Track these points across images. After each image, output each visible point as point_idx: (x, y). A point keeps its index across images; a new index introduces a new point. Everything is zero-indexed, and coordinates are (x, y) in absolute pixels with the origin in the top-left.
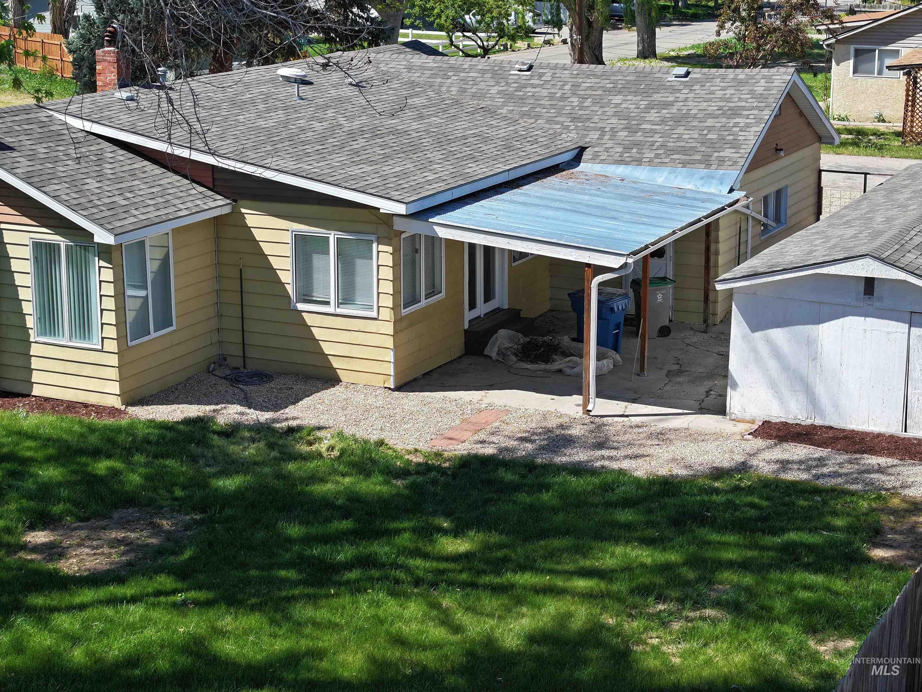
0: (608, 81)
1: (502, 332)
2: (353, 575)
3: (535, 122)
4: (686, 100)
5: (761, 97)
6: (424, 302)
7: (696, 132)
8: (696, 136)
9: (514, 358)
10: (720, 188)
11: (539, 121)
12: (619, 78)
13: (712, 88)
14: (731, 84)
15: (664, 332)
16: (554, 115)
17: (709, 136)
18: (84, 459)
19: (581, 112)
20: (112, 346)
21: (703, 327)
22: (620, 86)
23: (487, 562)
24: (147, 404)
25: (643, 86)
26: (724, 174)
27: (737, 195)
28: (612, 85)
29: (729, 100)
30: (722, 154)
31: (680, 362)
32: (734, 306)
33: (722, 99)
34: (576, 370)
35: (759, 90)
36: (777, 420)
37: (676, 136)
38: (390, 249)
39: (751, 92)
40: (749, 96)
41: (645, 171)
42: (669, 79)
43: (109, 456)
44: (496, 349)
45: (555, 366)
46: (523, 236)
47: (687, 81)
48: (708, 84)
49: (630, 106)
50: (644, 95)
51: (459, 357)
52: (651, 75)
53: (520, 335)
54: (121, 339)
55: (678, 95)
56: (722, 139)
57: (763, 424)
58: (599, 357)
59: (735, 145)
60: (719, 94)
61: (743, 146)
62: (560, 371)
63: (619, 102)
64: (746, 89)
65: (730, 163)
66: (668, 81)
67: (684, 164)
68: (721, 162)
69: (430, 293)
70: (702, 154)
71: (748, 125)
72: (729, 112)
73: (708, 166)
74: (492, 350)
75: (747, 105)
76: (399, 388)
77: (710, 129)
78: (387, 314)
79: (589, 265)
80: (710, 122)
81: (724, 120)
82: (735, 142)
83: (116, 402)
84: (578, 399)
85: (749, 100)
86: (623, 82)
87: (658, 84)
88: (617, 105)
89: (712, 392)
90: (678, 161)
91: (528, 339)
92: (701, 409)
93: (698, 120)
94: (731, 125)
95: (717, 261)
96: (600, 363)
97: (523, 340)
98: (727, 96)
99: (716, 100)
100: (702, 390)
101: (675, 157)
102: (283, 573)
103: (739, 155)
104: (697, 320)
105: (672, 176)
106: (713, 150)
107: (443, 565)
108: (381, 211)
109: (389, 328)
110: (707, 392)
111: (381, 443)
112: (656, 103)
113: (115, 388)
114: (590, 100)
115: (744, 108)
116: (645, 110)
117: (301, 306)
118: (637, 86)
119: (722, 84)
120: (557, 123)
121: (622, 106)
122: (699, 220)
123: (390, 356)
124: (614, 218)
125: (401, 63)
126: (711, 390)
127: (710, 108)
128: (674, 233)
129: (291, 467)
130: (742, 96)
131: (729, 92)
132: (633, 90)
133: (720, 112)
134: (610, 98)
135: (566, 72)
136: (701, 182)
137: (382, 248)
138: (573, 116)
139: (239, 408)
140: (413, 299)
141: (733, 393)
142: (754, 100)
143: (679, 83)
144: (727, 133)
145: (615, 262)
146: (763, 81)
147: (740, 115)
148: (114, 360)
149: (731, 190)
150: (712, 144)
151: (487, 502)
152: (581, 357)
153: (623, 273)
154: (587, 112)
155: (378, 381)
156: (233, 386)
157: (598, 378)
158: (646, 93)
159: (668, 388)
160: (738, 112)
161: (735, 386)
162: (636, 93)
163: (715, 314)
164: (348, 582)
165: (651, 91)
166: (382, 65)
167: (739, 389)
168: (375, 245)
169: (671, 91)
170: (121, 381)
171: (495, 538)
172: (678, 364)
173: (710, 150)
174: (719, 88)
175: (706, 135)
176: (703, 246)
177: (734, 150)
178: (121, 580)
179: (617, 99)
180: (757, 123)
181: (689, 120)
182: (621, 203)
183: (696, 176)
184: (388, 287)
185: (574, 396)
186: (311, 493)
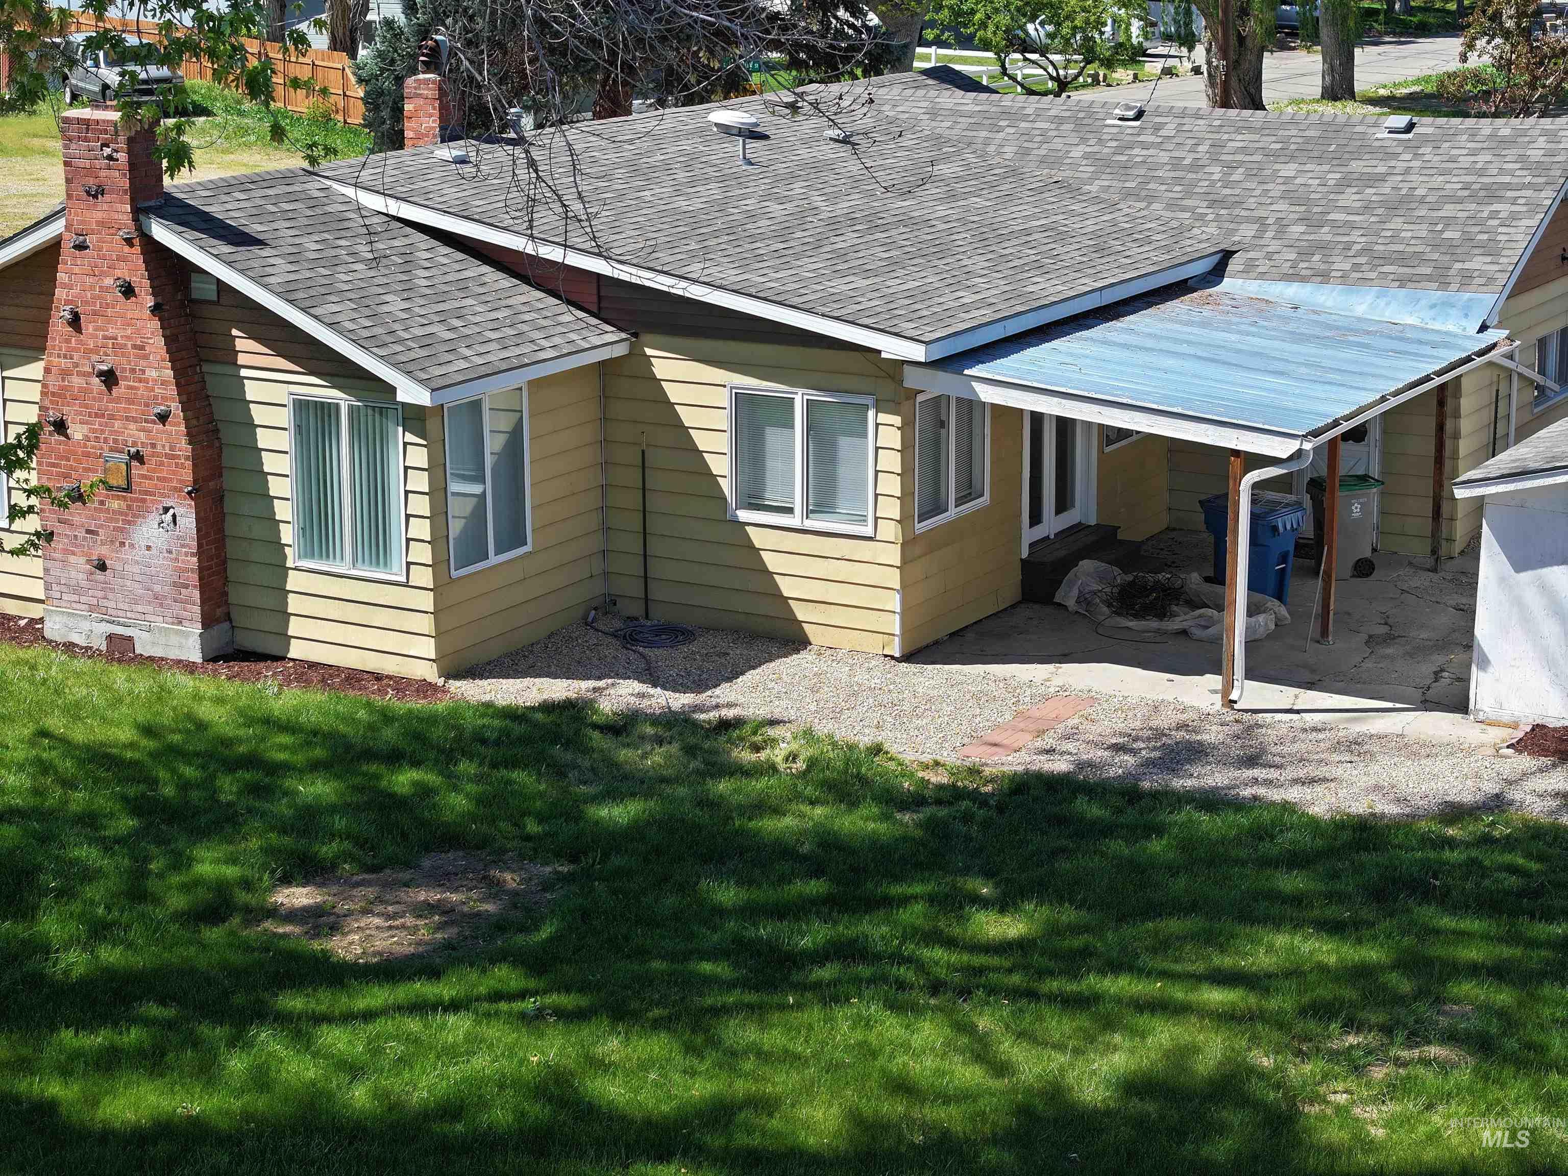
0: (1274, 139)
1: (1086, 565)
2: (826, 973)
3: (1147, 207)
4: (1407, 171)
5: (1539, 168)
6: (953, 512)
7: (1425, 226)
8: (1424, 234)
9: (1105, 609)
10: (1464, 323)
11: (1155, 206)
12: (1294, 132)
13: (1454, 152)
14: (1485, 145)
15: (1364, 568)
16: (1180, 195)
17: (1446, 235)
18: (373, 768)
19: (1227, 191)
20: (422, 576)
21: (1430, 562)
22: (1293, 147)
23: (1055, 955)
24: (482, 677)
25: (1333, 148)
26: (1470, 300)
27: (1494, 335)
28: (1279, 146)
29: (1481, 173)
30: (1467, 265)
31: (1390, 621)
32: (1485, 528)
33: (1468, 171)
34: (1211, 631)
35: (1535, 154)
36: (1559, 724)
37: (1389, 233)
38: (897, 420)
39: (1522, 159)
40: (1518, 166)
41: (1334, 294)
42: (1379, 136)
43: (416, 763)
44: (1075, 592)
45: (1175, 624)
46: (1125, 401)
47: (1409, 140)
48: (1447, 145)
49: (1310, 182)
50: (1335, 162)
51: (1013, 606)
52: (1347, 129)
53: (1116, 570)
54: (438, 565)
55: (1393, 163)
56: (1468, 239)
57: (1533, 730)
58: (1252, 610)
59: (1491, 250)
60: (1465, 161)
61: (1504, 253)
62: (1184, 633)
63: (1292, 174)
64: (1511, 153)
65: (1482, 281)
66: (1377, 139)
67: (1403, 282)
68: (1466, 279)
69: (965, 496)
70: (1433, 264)
71: (1514, 216)
72: (1482, 193)
73: (1444, 285)
74: (1068, 595)
75: (1515, 180)
76: (909, 657)
77: (1449, 222)
78: (890, 531)
79: (1236, 453)
80: (1449, 210)
81: (1473, 206)
82: (1492, 244)
83: (429, 673)
84: (1214, 681)
85: (1518, 173)
86: (1300, 140)
87: (1359, 143)
88: (1288, 180)
89: (1445, 674)
90: (1392, 277)
91: (1130, 578)
92: (1425, 701)
93: (1427, 206)
94: (1485, 214)
95: (1456, 451)
96: (1253, 619)
97: (1122, 578)
98: (1479, 166)
99: (1461, 171)
100: (1426, 669)
101: (1386, 269)
102: (707, 967)
103: (1496, 267)
104: (1420, 549)
105: (1382, 302)
106: (1454, 257)
107: (979, 960)
108: (884, 355)
109: (894, 555)
110: (1436, 673)
111: (877, 750)
112: (1355, 176)
113: (428, 648)
114: (1241, 170)
115: (1508, 187)
116: (1336, 189)
117: (744, 515)
118: (1324, 148)
119: (1469, 145)
120: (1184, 209)
121: (1298, 181)
122: (1427, 379)
123: (894, 602)
124: (1281, 374)
125: (919, 105)
126: (1442, 670)
127: (1448, 186)
128: (1383, 399)
129: (723, 786)
130: (1506, 166)
131: (1483, 158)
132: (1316, 154)
133: (1466, 193)
134: (1277, 166)
135: (1201, 122)
136: (1432, 313)
137: (883, 418)
138: (1211, 197)
139: (635, 686)
140: (935, 507)
141: (1481, 674)
142: (1525, 173)
143: (1395, 143)
144: (1477, 229)
145: (1282, 449)
146: (1542, 139)
147: (1500, 199)
148: (426, 601)
149: (1483, 328)
150: (1451, 248)
151: (1054, 854)
152: (1220, 608)
153: (1294, 467)
154: (1237, 191)
155: (874, 644)
156: (627, 649)
157: (1250, 645)
158: (1339, 160)
159: (1368, 664)
160: (1498, 194)
161: (1484, 663)
162: (1320, 160)
163: (1450, 540)
164: (817, 986)
165: (1346, 156)
166: (886, 108)
167: (1491, 669)
168: (871, 414)
169: (1381, 156)
170: (439, 635)
171: (1069, 915)
172: (1386, 624)
173: (1448, 257)
174: (1465, 152)
175: (1442, 232)
176: (1432, 423)
177: (1489, 259)
178: (434, 973)
179: (1289, 170)
180: (1532, 213)
181: (1413, 205)
182: (1295, 347)
183: (1423, 302)
184: (892, 485)
185: (1208, 676)
186: (757, 833)
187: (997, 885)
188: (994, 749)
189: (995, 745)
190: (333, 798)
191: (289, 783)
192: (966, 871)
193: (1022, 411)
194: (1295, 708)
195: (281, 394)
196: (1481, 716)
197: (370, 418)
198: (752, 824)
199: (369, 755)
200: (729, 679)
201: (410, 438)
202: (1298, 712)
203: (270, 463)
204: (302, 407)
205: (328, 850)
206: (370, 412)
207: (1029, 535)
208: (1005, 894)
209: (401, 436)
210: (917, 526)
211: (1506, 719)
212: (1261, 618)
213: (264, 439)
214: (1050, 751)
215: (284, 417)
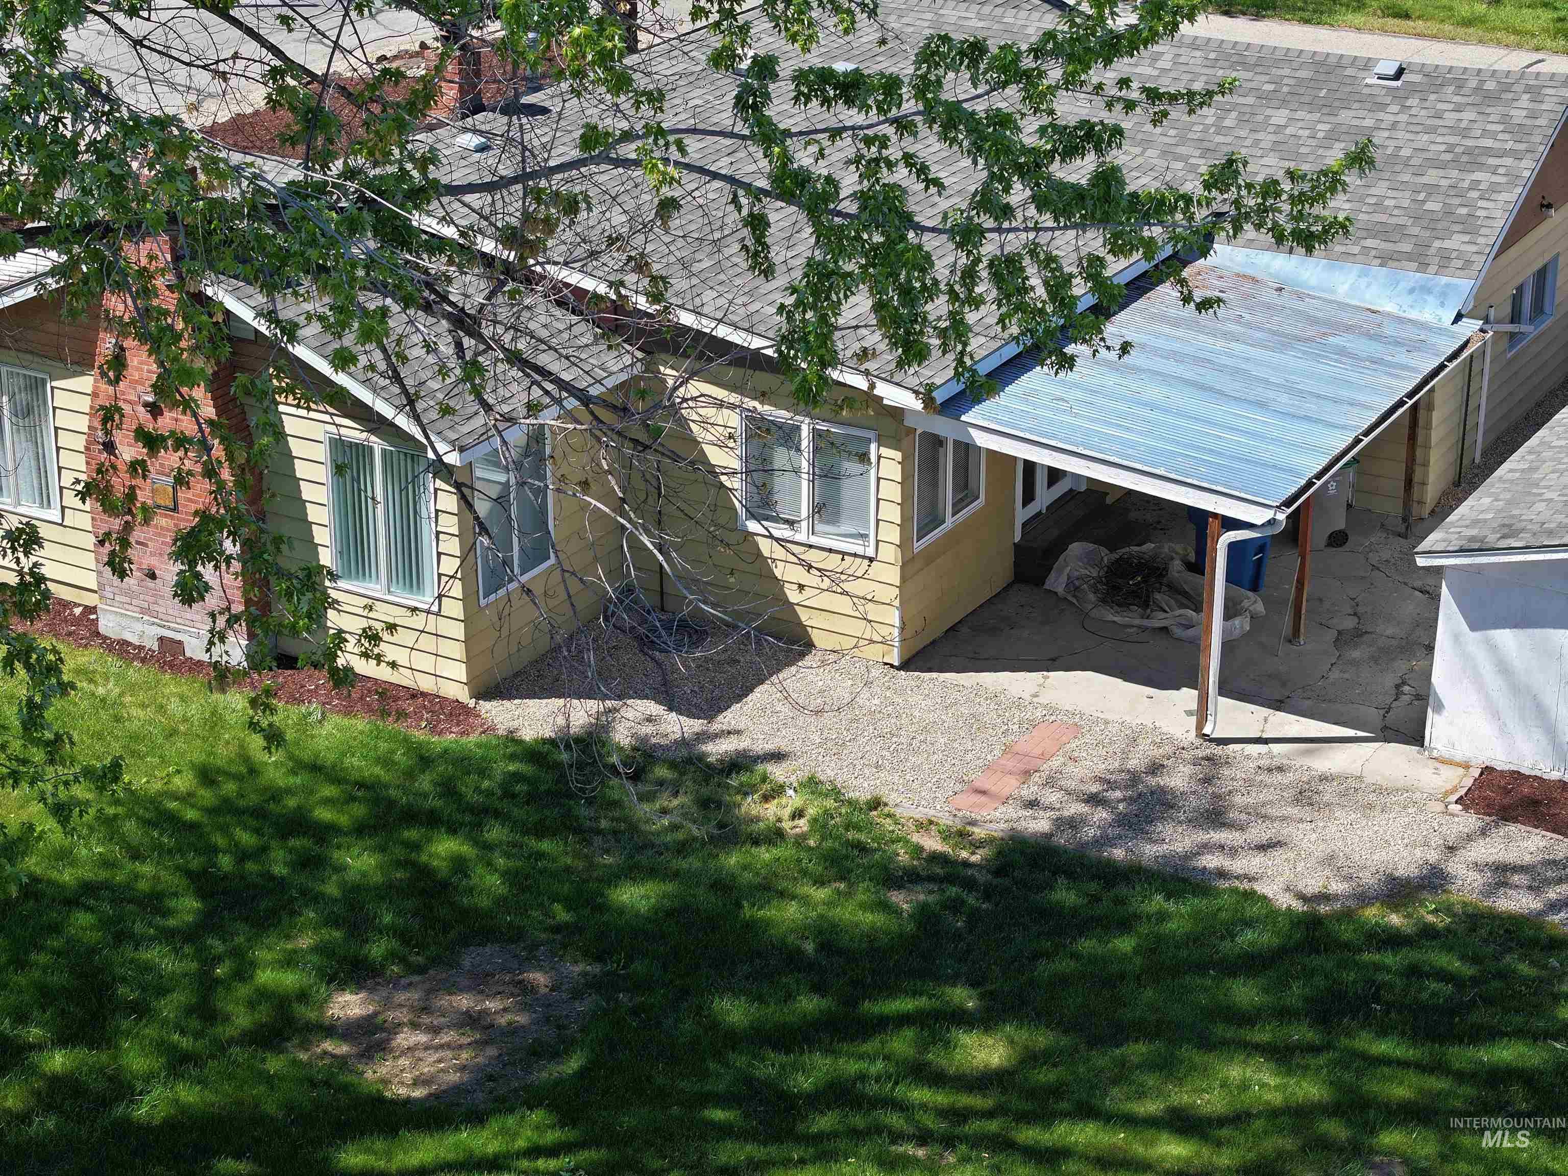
0: (1267, 78)
1: (1076, 548)
3: (1143, 153)
4: (1394, 126)
5: (1520, 132)
6: (950, 522)
7: (1407, 194)
8: (1406, 203)
9: (1092, 597)
10: (1440, 312)
11: (1149, 153)
12: (1286, 72)
13: (1440, 106)
14: (1470, 100)
15: (1338, 539)
16: (1173, 141)
17: (1429, 206)
19: (1219, 139)
20: (454, 608)
21: (1402, 528)
22: (1285, 89)
25: (1323, 93)
26: (1447, 285)
27: (1470, 327)
28: (1271, 87)
29: (1464, 133)
30: (1447, 244)
31: (1360, 610)
32: (1444, 590)
33: (1453, 130)
34: (1191, 632)
35: (1518, 115)
36: (1506, 768)
37: (1372, 200)
38: (898, 455)
39: (1505, 119)
40: (1500, 127)
41: (1319, 268)
42: (1368, 81)
44: (1064, 579)
45: (1158, 620)
46: (1111, 459)
47: (1397, 88)
48: (1433, 97)
49: (1301, 132)
50: (1325, 110)
51: (1006, 589)
52: (1339, 70)
53: (1104, 551)
54: (468, 599)
55: (1381, 115)
56: (1448, 212)
57: (1481, 774)
59: (1469, 225)
60: (1450, 118)
61: (1483, 231)
62: (1165, 629)
63: (1282, 122)
64: (1495, 112)
65: (1460, 264)
66: (1367, 85)
67: (1385, 259)
68: (1445, 259)
69: (962, 500)
70: (1414, 240)
71: (1494, 188)
72: (1465, 158)
73: (1423, 266)
74: (1057, 582)
75: (1497, 145)
76: (906, 665)
77: (1432, 190)
78: (890, 553)
79: (1215, 515)
80: (1432, 176)
81: (1455, 173)
82: (1471, 220)
83: (461, 694)
85: (1500, 136)
86: (1292, 82)
87: (1349, 89)
88: (1280, 128)
89: (1406, 689)
90: (1373, 253)
91: (1115, 556)
93: (1411, 170)
94: (1466, 184)
96: (1229, 623)
98: (1463, 125)
99: (1445, 131)
100: (1389, 680)
101: (1369, 243)
103: (1474, 248)
104: (1392, 508)
105: (1363, 282)
106: (1434, 233)
109: (894, 575)
110: (1397, 687)
111: (875, 804)
112: (1344, 129)
113: (460, 672)
114: (1234, 114)
115: (1488, 152)
116: (1326, 143)
117: (753, 526)
118: (1314, 92)
119: (1456, 99)
120: (1178, 158)
121: (1288, 131)
122: (1401, 403)
123: (894, 617)
126: (1404, 683)
127: (1433, 147)
128: (1357, 441)
130: (1489, 127)
131: (1468, 115)
132: (1307, 99)
133: (1448, 157)
134: (1269, 112)
135: (1198, 54)
136: (1409, 299)
137: (884, 451)
138: (1206, 145)
139: (652, 708)
140: (931, 520)
141: (1436, 716)
142: (1507, 136)
143: (1384, 92)
144: (1457, 201)
145: (1258, 516)
146: (1526, 97)
147: (1481, 166)
148: (459, 631)
149: (1459, 317)
150: (1431, 223)
152: (1198, 609)
153: (1269, 532)
154: (1229, 139)
155: (874, 653)
157: (1228, 647)
158: (1329, 108)
159: (1335, 675)
160: (1479, 160)
161: (1439, 707)
162: (1311, 106)
163: (1421, 502)
165: (1337, 104)
168: (873, 447)
169: (1368, 106)
170: (470, 661)
172: (1355, 614)
173: (1428, 234)
174: (1451, 107)
175: (1424, 202)
176: (1403, 453)
177: (1466, 238)
179: (1280, 117)
180: (1512, 184)
181: (1397, 168)
183: (1402, 285)
184: (892, 513)
187: (982, 997)
188: (983, 799)
189: (984, 792)
190: (377, 878)
191: (338, 856)
192: (953, 980)
193: (1015, 458)
194: (1265, 736)
195: (319, 431)
196: (1435, 754)
197: (402, 463)
198: (761, 913)
199: (411, 816)
200: (739, 698)
201: (439, 484)
202: (1266, 741)
203: (308, 492)
204: (338, 445)
205: (377, 950)
206: (402, 457)
207: (1022, 515)
208: (988, 1010)
209: (434, 483)
210: (916, 545)
211: (1459, 757)
212: (1237, 622)
213: (301, 470)
214: (1032, 804)
215: (321, 452)
